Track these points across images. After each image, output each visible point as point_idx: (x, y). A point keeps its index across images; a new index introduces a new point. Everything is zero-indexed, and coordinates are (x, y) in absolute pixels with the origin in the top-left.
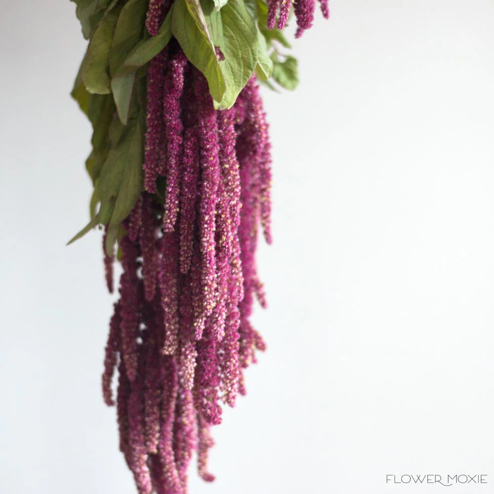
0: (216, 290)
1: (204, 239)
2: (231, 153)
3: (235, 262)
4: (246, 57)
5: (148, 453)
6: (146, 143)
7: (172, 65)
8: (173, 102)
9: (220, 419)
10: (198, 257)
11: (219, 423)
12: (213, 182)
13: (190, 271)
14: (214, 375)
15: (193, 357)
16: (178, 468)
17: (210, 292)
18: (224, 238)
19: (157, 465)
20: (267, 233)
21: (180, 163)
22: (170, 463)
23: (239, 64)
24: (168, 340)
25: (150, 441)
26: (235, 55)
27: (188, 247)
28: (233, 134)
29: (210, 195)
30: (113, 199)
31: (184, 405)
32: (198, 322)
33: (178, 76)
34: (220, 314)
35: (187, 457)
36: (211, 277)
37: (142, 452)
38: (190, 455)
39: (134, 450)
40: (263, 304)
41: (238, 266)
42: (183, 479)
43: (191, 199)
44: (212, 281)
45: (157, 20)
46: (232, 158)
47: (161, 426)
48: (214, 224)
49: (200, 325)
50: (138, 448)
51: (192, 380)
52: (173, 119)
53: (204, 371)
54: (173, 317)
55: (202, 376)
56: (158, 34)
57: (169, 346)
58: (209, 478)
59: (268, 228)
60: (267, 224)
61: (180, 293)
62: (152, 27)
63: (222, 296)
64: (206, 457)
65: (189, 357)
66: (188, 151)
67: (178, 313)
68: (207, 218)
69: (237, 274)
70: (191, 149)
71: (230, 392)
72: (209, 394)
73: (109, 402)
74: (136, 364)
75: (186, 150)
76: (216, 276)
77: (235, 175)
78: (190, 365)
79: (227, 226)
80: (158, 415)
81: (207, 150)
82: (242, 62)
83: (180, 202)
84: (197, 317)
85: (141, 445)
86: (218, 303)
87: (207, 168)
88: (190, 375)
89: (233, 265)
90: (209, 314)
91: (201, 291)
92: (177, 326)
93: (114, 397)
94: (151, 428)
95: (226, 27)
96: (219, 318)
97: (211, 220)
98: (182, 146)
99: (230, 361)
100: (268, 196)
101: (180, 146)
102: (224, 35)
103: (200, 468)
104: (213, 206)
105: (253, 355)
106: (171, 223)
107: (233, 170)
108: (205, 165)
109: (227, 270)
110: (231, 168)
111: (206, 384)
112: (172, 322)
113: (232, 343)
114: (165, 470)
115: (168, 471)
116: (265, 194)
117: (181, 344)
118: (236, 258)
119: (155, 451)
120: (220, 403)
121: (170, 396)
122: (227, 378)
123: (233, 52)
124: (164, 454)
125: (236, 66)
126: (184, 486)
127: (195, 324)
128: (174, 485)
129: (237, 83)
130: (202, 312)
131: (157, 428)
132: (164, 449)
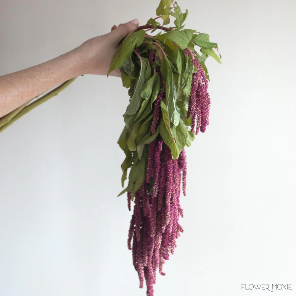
0: (170, 217)
1: (167, 201)
2: (176, 171)
3: (176, 207)
4: (183, 141)
5: (144, 266)
6: (147, 167)
7: (158, 143)
8: (158, 154)
9: (169, 258)
10: (164, 206)
11: (168, 259)
12: (170, 182)
13: (161, 210)
14: (167, 244)
15: (161, 238)
16: (153, 271)
17: (168, 218)
18: (173, 200)
19: (146, 270)
20: (184, 193)
21: (160, 175)
22: (151, 269)
23: (180, 143)
24: (153, 232)
25: (145, 262)
26: (179, 140)
27: (161, 202)
28: (177, 165)
29: (170, 186)
30: (134, 183)
31: (156, 250)
32: (163, 227)
33: (160, 147)
34: (171, 225)
35: (156, 267)
36: (169, 213)
37: (142, 266)
38: (157, 267)
39: (139, 265)
40: (182, 216)
41: (177, 208)
42: (155, 274)
43: (163, 187)
44: (169, 214)
45: (155, 129)
46: (176, 173)
47: (148, 257)
48: (170, 196)
49: (164, 228)
50: (140, 265)
51: (160, 245)
52: (158, 160)
53: (164, 243)
54: (155, 225)
55: (164, 244)
56: (155, 134)
57: (153, 234)
58: (163, 274)
59: (185, 191)
60: (185, 190)
61: (157, 217)
62: (153, 132)
63: (172, 219)
64: (162, 267)
65: (160, 238)
66: (163, 171)
67: (157, 224)
68: (168, 194)
69: (176, 211)
70: (164, 170)
71: (173, 250)
72: (165, 250)
73: (130, 249)
74: (140, 237)
75: (162, 171)
76: (170, 212)
77: (177, 179)
78: (160, 241)
79: (174, 196)
80: (147, 254)
81: (169, 172)
82: (181, 143)
83: (159, 188)
84: (163, 225)
85: (141, 264)
86: (170, 221)
87: (169, 177)
88: (159, 243)
89: (175, 208)
90: (167, 225)
91: (165, 217)
92: (156, 227)
93: (132, 247)
94: (145, 258)
95: (177, 132)
96: (171, 226)
97: (169, 195)
98: (160, 169)
99: (173, 239)
100: (185, 180)
101: (159, 169)
102: (176, 134)
103: (160, 271)
104: (170, 190)
105: (179, 234)
106: (156, 194)
107: (177, 177)
108: (168, 176)
109: (173, 210)
110: (176, 177)
111: (165, 247)
112: (154, 226)
113: (174, 234)
114: (149, 272)
115: (150, 272)
116: (184, 179)
117: (157, 233)
118: (176, 205)
119: (146, 266)
120: (169, 253)
121: (152, 248)
122: (172, 245)
123: (179, 139)
124: (149, 266)
125: (179, 144)
126: (155, 276)
127: (162, 228)
128: (152, 277)
129: (180, 149)
130: (165, 224)
131: (147, 258)
132: (149, 265)
